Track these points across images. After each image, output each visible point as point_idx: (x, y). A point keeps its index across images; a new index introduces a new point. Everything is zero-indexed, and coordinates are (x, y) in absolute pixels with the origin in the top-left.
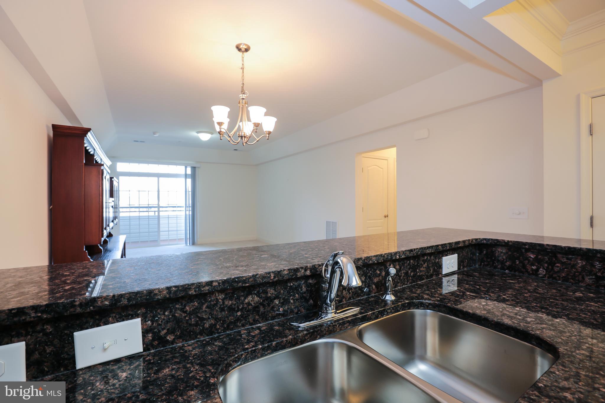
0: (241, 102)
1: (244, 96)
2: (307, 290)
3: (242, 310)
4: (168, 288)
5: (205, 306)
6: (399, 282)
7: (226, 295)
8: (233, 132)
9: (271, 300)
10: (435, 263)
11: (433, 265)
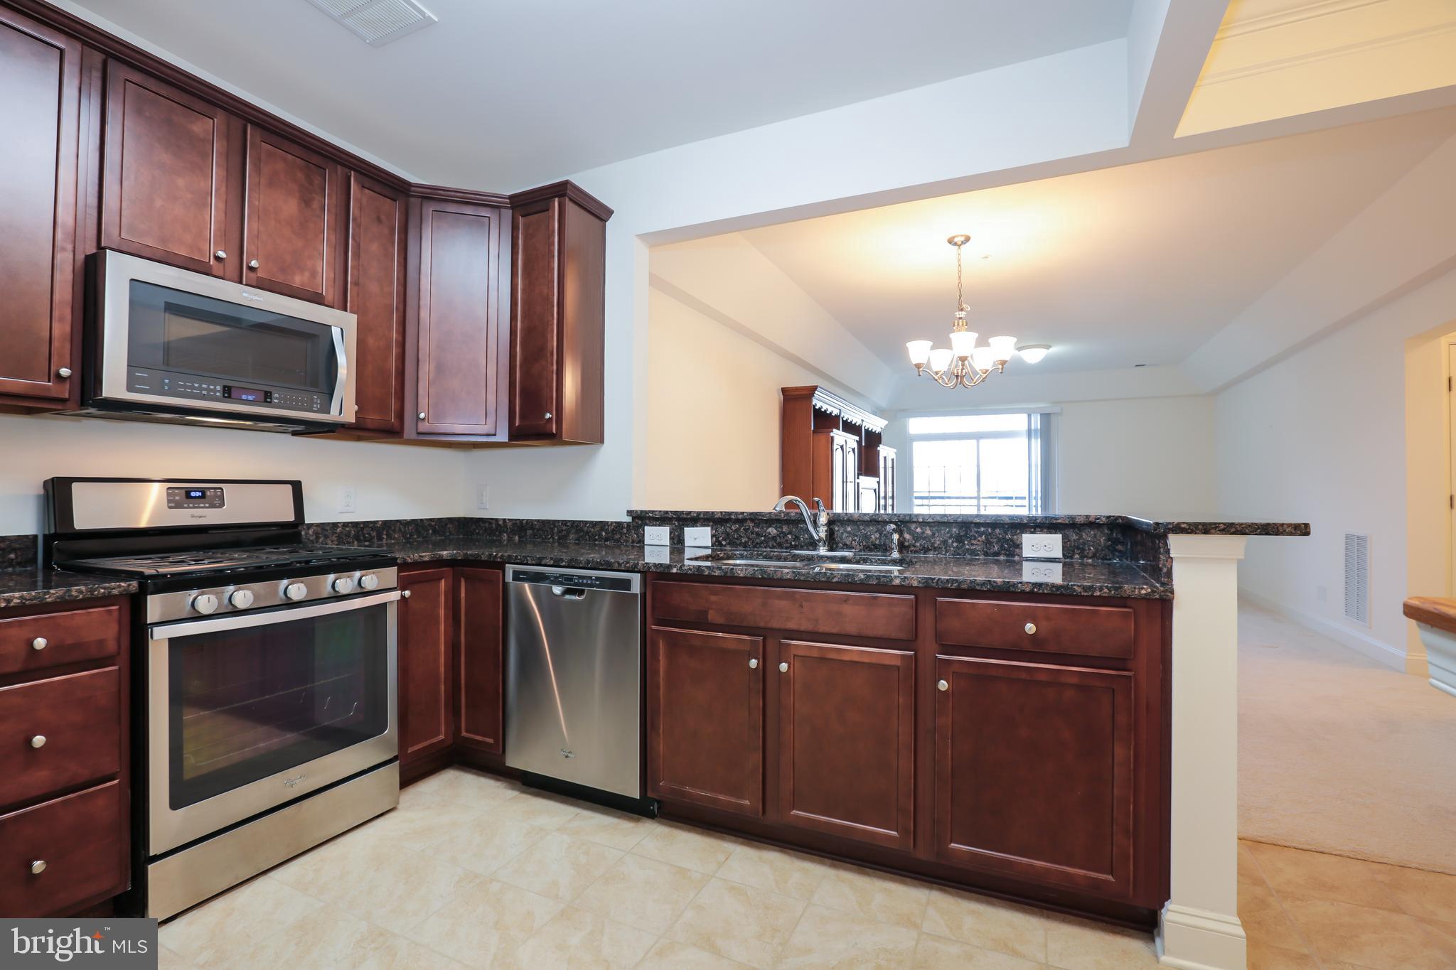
0: (956, 324)
3: (765, 536)
4: (721, 512)
7: (754, 522)
9: (785, 535)
10: (1004, 538)
11: (999, 540)
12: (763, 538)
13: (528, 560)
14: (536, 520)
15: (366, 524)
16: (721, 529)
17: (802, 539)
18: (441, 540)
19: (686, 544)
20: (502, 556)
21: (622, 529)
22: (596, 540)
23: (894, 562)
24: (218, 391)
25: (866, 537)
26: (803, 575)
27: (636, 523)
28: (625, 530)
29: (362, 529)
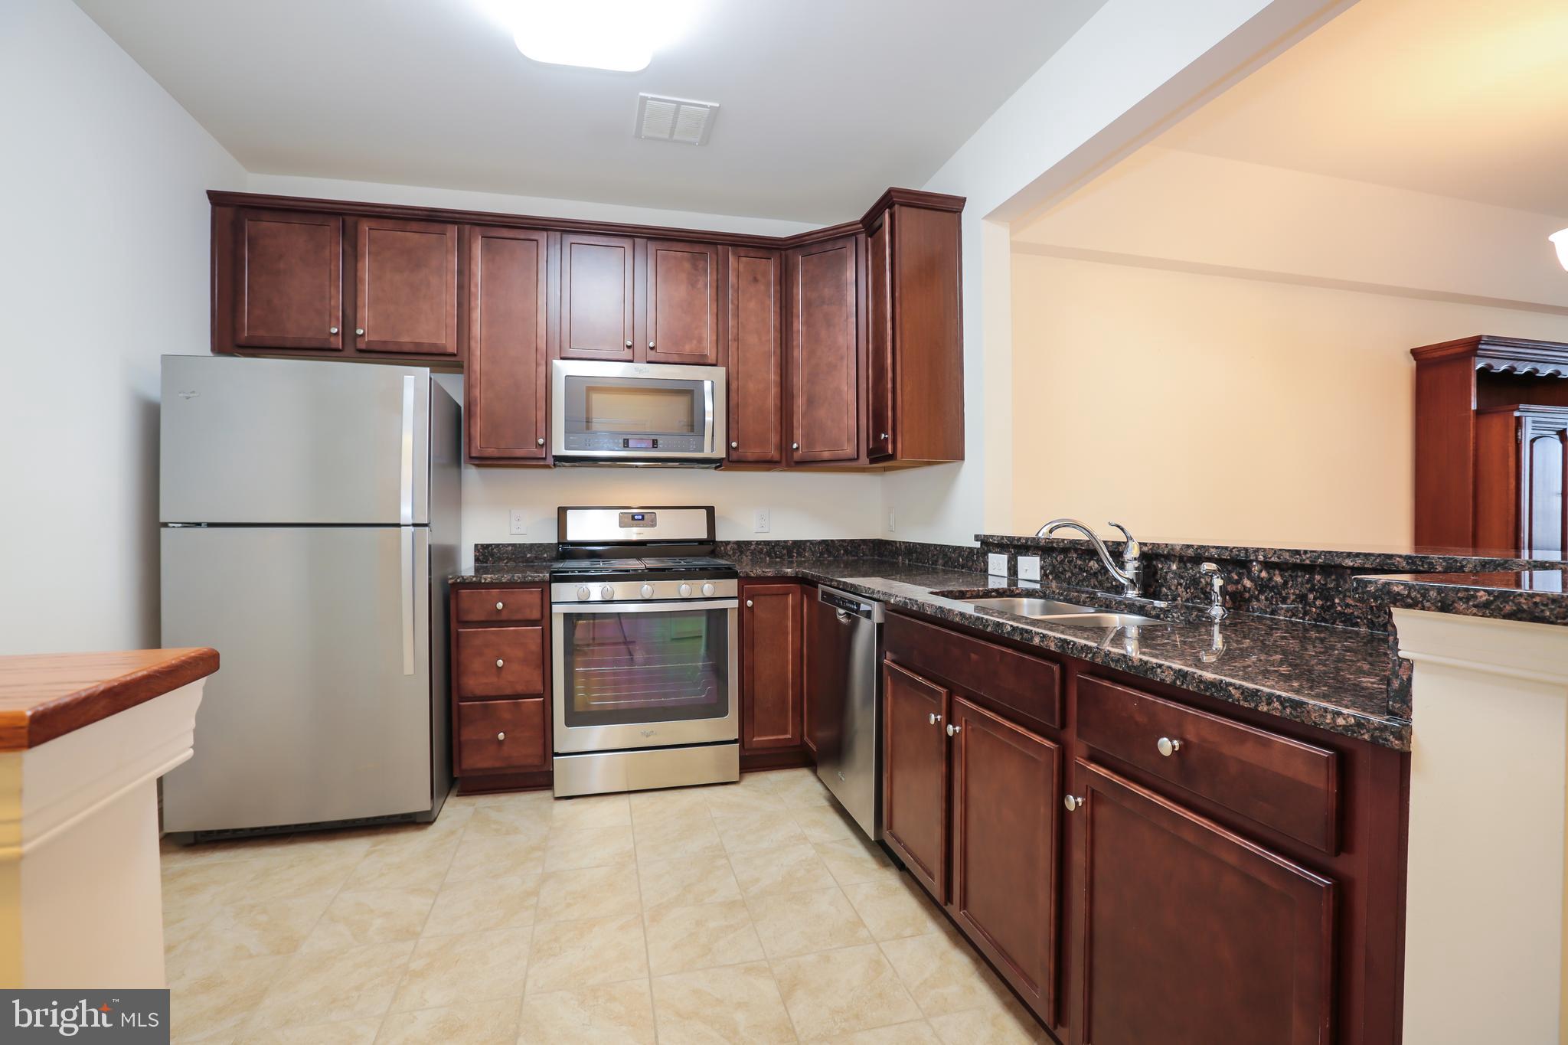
12: (1085, 574)
15: (778, 543)
16: (1048, 560)
18: (853, 561)
19: (1021, 576)
21: (973, 556)
22: (956, 566)
24: (621, 443)
27: (983, 549)
29: (774, 547)
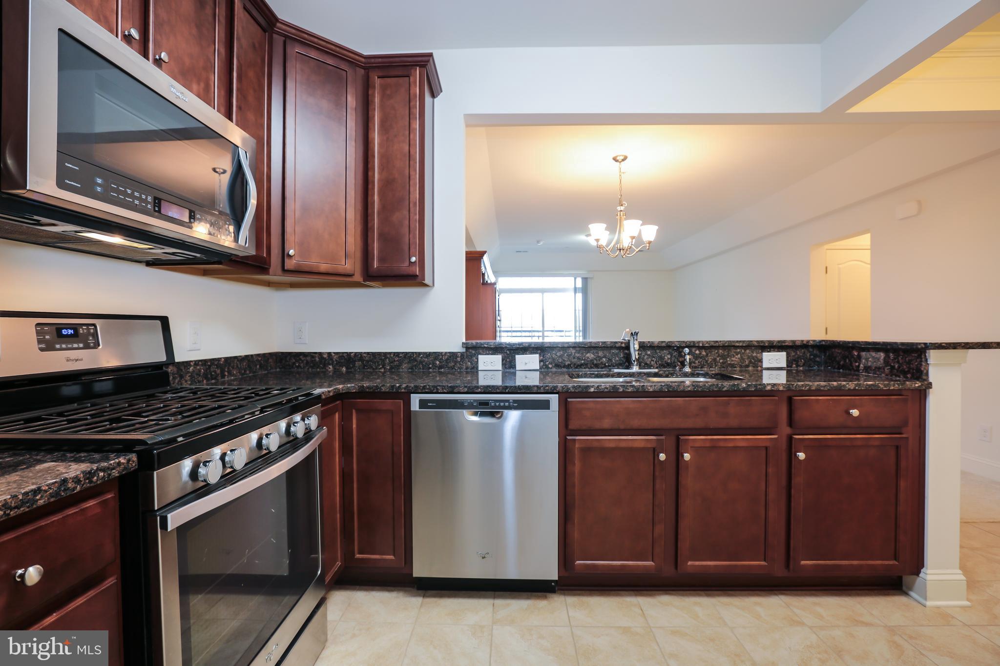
0: (619, 215)
1: (622, 208)
2: (624, 356)
3: (584, 360)
4: (550, 343)
5: (566, 355)
6: (705, 365)
7: (576, 351)
8: (609, 248)
9: (601, 358)
10: (752, 356)
11: (749, 357)
12: (583, 362)
13: (437, 389)
14: (365, 353)
15: (213, 360)
16: (548, 356)
17: (614, 361)
19: (518, 368)
20: (407, 386)
21: (456, 358)
22: (430, 368)
23: (686, 375)
24: (149, 203)
25: (661, 358)
26: (701, 387)
27: (470, 353)
28: (459, 359)
29: (210, 366)
